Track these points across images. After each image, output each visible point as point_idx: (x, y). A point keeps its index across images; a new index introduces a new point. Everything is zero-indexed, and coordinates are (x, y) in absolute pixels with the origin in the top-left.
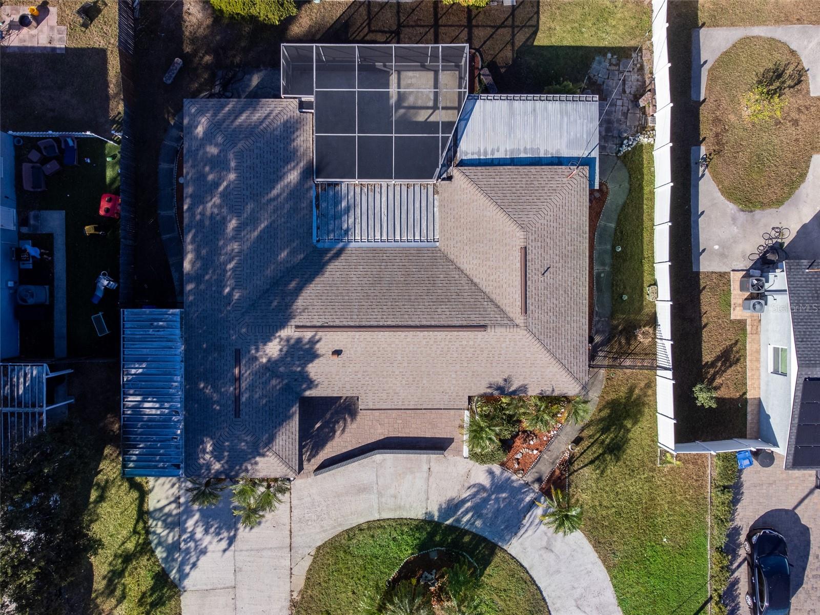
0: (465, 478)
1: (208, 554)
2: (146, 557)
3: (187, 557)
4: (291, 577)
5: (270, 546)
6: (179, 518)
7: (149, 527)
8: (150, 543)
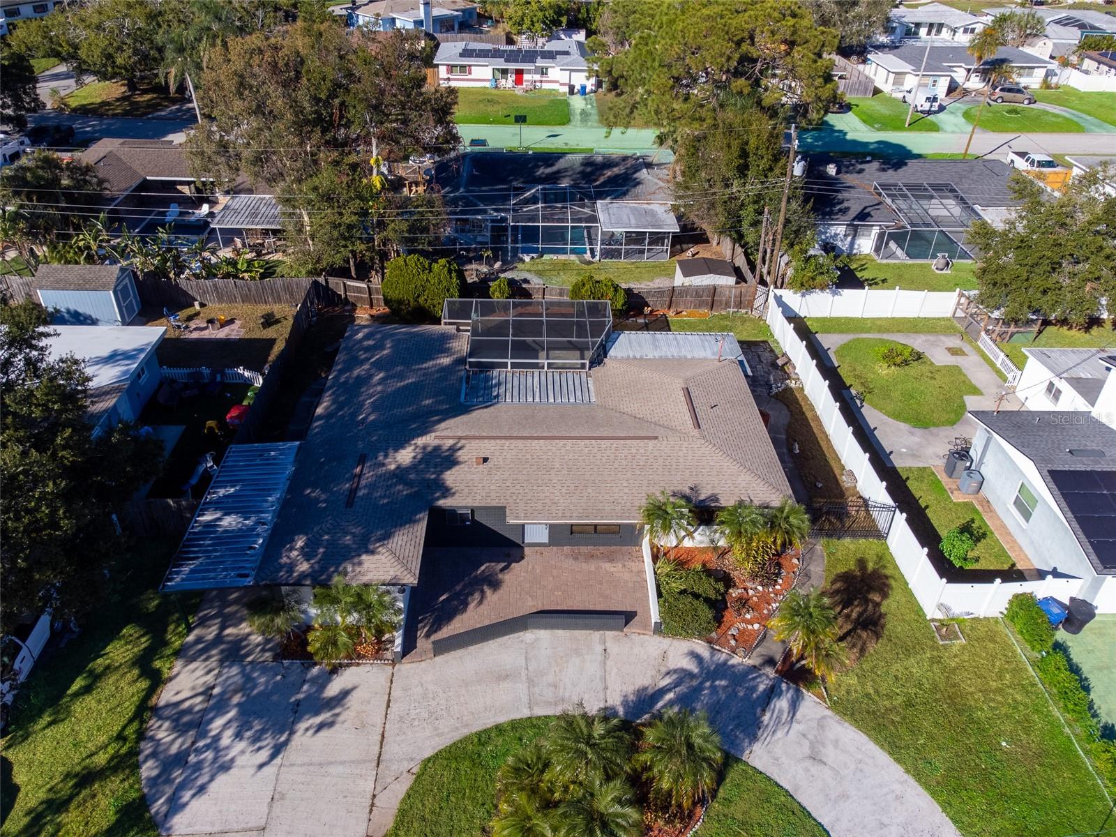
0: (661, 661)
1: (232, 771)
2: (121, 777)
3: (193, 777)
4: (371, 811)
5: (344, 758)
6: (202, 717)
7: (146, 729)
8: (138, 753)
